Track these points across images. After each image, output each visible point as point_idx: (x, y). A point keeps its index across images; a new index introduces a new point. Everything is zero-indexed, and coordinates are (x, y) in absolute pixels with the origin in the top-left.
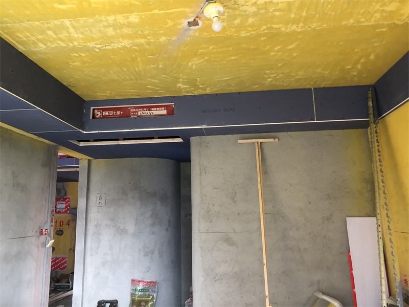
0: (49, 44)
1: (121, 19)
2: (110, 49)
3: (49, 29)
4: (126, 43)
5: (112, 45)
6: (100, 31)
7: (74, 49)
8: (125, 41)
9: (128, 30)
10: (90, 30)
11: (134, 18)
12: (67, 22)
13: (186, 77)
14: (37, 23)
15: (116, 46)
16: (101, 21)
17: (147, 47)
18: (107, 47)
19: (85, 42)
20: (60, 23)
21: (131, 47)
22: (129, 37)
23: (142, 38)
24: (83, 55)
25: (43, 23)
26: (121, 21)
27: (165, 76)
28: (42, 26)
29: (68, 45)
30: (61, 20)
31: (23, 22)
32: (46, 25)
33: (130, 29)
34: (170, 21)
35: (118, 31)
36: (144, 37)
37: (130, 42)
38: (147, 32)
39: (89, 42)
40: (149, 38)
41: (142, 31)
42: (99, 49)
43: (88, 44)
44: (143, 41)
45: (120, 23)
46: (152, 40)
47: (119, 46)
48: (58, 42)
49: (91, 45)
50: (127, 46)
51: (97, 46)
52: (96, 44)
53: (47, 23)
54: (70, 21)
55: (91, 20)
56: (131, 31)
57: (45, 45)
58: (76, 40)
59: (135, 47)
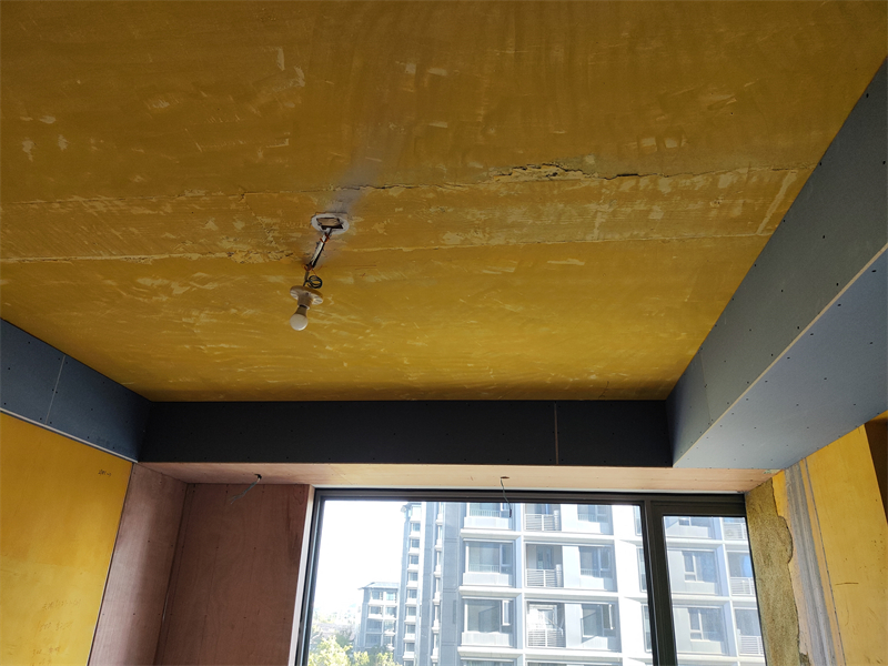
1: (478, 239)
4: (495, 184)
8: (493, 188)
9: (473, 215)
11: (452, 239)
17: (442, 167)
33: (469, 217)
34: (381, 231)
35: (498, 214)
37: (481, 187)
38: (432, 210)
40: (431, 195)
44: (448, 189)
45: (484, 232)
46: (424, 187)
56: (467, 213)
59: (478, 166)
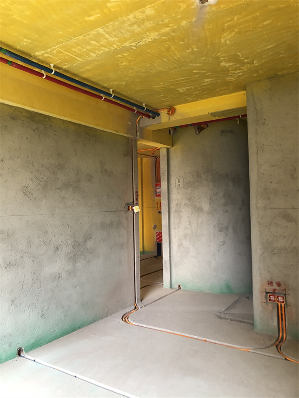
0: (97, 52)
1: (139, 14)
2: (144, 45)
3: (91, 39)
4: (154, 35)
5: (144, 40)
6: (128, 30)
7: (116, 52)
8: (153, 34)
10: (120, 32)
11: (149, 11)
12: (101, 30)
13: (225, 55)
14: (81, 37)
15: (147, 40)
16: (124, 22)
17: (174, 34)
18: (141, 43)
19: (121, 44)
20: (96, 32)
21: (160, 38)
22: (154, 29)
23: (165, 27)
24: (125, 55)
25: (85, 36)
26: (140, 17)
27: (203, 58)
28: (85, 38)
29: (111, 49)
30: (96, 30)
31: (72, 39)
32: (87, 37)
33: (151, 22)
34: (181, 4)
35: (142, 27)
36: (167, 25)
37: (157, 33)
38: (167, 21)
39: (125, 43)
40: (171, 25)
41: (162, 21)
42: (135, 46)
43: (125, 44)
44: (167, 29)
45: (140, 19)
46: (175, 27)
47: (150, 40)
48: (102, 48)
49: (127, 44)
50: (157, 37)
51: (133, 44)
52: (131, 43)
53: (88, 35)
54: (102, 28)
55: (116, 23)
56: (153, 23)
57: (95, 53)
58: (114, 44)
59: (163, 38)
